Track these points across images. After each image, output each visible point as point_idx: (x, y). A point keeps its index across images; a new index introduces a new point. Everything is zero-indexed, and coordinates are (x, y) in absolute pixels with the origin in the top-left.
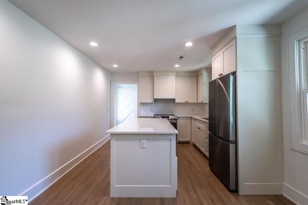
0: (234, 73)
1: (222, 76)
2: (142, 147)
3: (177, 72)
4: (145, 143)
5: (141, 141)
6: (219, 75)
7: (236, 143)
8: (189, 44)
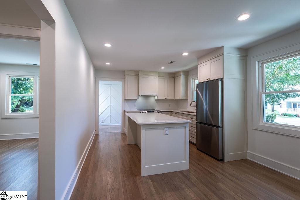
0: (221, 79)
1: (209, 80)
2: (165, 134)
3: (159, 72)
4: (167, 131)
5: (165, 130)
6: (207, 79)
7: (222, 127)
8: (185, 54)
